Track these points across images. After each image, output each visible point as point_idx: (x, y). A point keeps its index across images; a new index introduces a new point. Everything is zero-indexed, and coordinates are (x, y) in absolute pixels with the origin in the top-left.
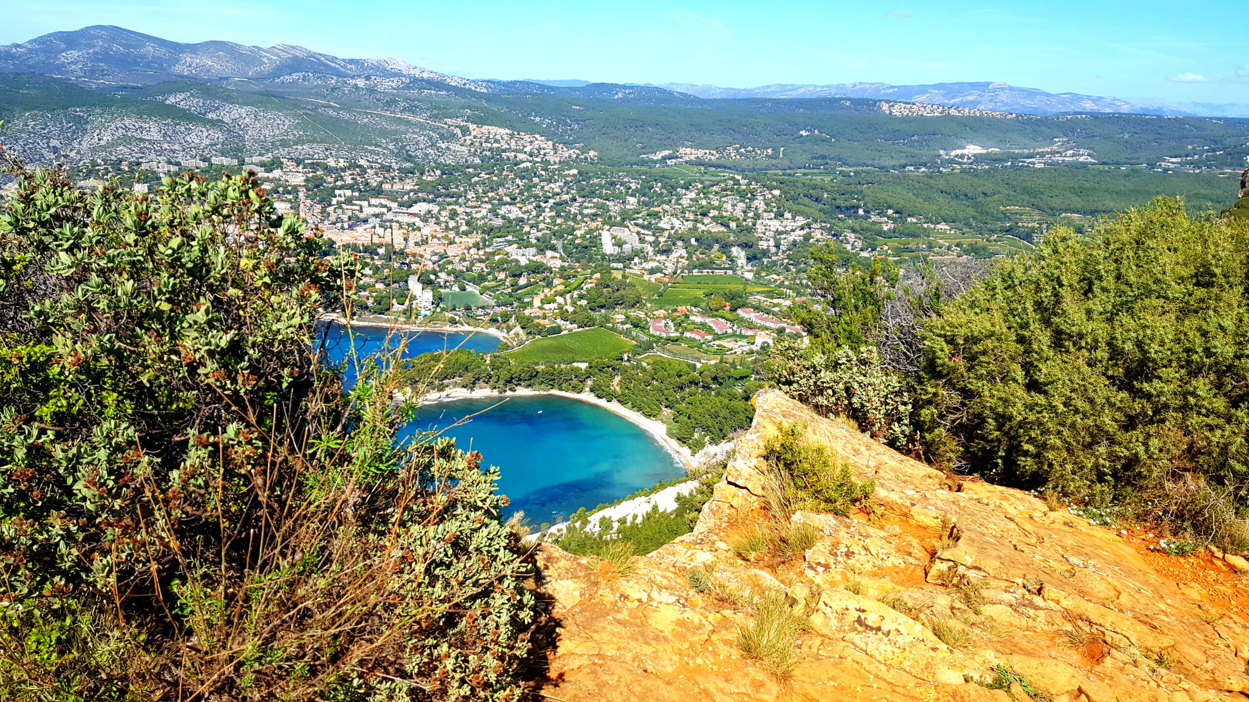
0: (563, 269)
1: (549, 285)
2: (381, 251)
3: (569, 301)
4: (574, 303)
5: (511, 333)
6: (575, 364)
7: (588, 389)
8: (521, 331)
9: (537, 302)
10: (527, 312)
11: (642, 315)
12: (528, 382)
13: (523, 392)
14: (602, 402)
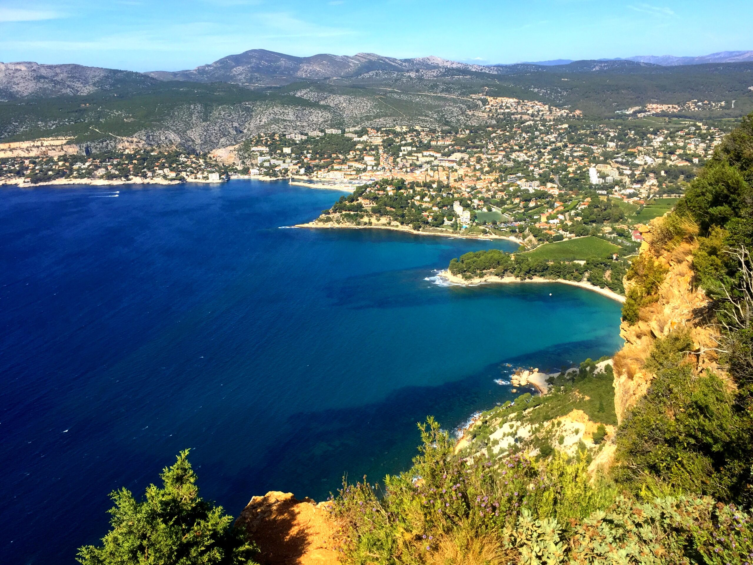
0: (560, 195)
1: (552, 206)
2: (435, 186)
3: (568, 218)
4: (571, 219)
5: (526, 240)
6: (575, 261)
7: (585, 279)
8: (533, 239)
9: (544, 219)
10: (537, 225)
11: (625, 227)
12: (541, 273)
13: (537, 280)
14: (597, 289)
